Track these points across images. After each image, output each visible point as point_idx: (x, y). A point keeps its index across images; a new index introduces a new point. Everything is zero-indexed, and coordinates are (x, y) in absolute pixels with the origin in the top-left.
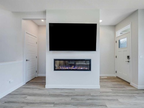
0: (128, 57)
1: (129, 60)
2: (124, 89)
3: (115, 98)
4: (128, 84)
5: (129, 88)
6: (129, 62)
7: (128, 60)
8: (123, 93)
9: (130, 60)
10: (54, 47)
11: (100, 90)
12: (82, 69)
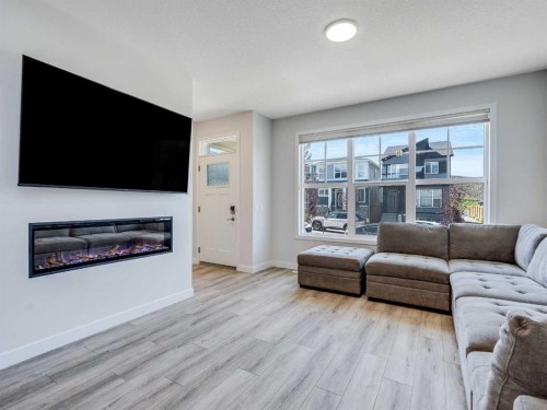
0: (233, 208)
1: (234, 216)
2: (234, 281)
3: (237, 298)
4: (232, 271)
5: (239, 277)
6: (233, 219)
7: (231, 216)
8: (238, 288)
9: (237, 216)
10: (37, 169)
11: (198, 298)
12: (145, 250)
